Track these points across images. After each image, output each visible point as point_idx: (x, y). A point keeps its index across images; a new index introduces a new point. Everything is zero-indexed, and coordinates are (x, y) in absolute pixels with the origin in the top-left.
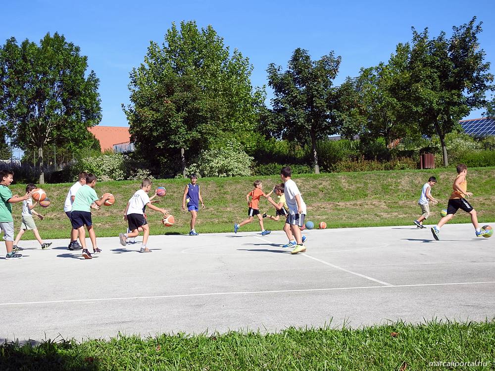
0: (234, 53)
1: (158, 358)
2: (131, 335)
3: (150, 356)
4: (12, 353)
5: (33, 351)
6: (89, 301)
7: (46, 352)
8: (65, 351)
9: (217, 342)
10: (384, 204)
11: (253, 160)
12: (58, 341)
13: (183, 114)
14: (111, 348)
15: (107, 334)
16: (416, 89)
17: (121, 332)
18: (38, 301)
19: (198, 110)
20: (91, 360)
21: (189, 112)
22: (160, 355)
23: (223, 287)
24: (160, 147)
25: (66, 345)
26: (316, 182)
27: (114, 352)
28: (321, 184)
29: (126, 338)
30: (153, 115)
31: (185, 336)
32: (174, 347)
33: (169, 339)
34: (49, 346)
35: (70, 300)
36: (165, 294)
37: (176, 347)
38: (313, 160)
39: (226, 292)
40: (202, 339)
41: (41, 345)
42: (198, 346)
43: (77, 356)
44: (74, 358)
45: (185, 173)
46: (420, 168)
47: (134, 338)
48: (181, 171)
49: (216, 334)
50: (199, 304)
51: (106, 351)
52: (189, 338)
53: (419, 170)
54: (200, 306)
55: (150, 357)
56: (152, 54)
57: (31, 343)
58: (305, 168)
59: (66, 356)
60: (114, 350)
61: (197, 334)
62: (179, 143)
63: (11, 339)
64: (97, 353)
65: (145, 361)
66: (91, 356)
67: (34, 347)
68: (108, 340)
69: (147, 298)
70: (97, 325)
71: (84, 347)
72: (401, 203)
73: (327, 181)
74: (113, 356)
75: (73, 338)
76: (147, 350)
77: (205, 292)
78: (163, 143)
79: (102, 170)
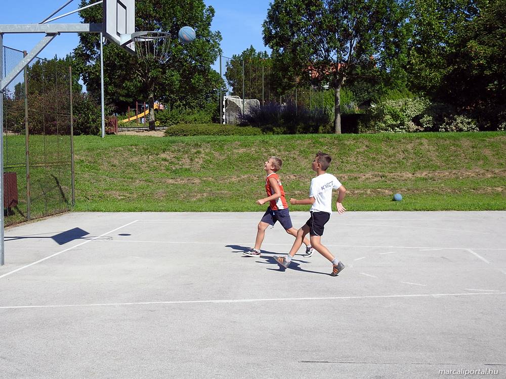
24: (491, 89)
78: (494, 84)
79: (406, 115)
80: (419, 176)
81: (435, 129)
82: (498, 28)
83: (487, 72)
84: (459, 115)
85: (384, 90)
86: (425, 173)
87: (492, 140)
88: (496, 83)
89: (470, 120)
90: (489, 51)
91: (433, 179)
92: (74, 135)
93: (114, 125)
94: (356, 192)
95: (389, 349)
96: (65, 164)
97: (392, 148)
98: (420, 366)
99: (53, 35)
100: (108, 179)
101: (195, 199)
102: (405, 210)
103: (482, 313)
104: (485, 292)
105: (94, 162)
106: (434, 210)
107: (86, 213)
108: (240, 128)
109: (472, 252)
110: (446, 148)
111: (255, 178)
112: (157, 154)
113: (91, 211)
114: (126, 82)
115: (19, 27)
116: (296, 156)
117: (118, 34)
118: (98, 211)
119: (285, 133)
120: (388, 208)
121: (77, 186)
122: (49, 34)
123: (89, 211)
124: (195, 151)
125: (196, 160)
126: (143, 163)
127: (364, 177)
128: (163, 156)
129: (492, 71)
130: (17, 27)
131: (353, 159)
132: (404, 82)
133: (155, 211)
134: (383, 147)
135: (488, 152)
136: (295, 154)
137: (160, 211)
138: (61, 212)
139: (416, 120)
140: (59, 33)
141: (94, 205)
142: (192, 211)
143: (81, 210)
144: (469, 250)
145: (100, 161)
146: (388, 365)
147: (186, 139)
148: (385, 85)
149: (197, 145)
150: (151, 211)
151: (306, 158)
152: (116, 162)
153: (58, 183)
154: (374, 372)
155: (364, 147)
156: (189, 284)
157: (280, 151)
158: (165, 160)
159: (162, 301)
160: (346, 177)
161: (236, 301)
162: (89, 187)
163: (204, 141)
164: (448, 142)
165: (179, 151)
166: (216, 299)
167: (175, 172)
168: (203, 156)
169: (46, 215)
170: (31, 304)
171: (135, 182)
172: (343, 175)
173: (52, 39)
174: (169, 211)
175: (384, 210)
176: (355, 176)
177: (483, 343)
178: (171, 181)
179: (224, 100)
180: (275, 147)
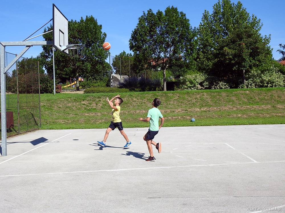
13: (250, 51)
24: (235, 69)
45: (245, 84)
79: (196, 82)
80: (203, 110)
81: (210, 88)
82: (237, 41)
83: (233, 62)
84: (220, 81)
85: (186, 70)
86: (205, 109)
87: (236, 93)
88: (237, 66)
89: (226, 84)
90: (234, 52)
91: (209, 111)
92: (41, 93)
93: (60, 89)
94: (174, 118)
95: (189, 191)
96: (36, 107)
97: (190, 97)
98: (203, 198)
99: (29, 46)
100: (57, 114)
101: (98, 123)
102: (197, 126)
103: (232, 173)
104: (233, 163)
105: (51, 106)
106: (210, 126)
107: (46, 130)
108: (119, 89)
109: (227, 144)
110: (215, 97)
111: (127, 112)
112: (80, 102)
113: (49, 129)
114: (65, 68)
115: (13, 43)
116: (145, 102)
117: (60, 46)
118: (52, 129)
119: (140, 91)
120: (188, 125)
121: (42, 118)
122: (27, 46)
123: (48, 129)
124: (98, 100)
125: (99, 104)
126: (73, 106)
127: (177, 111)
128: (83, 102)
129: (235, 61)
130: (12, 43)
131: (172, 103)
132: (195, 66)
133: (80, 129)
134: (186, 97)
135: (234, 98)
136: (145, 100)
137: (82, 129)
138: (35, 130)
139: (201, 84)
140: (32, 46)
141: (50, 127)
142: (97, 128)
143: (44, 129)
144: (226, 144)
145: (53, 105)
146: (189, 198)
147: (94, 94)
148: (186, 68)
149: (99, 97)
150: (78, 129)
151: (150, 102)
152: (61, 106)
153: (33, 116)
154: (182, 202)
155: (177, 97)
156: (95, 163)
157: (138, 99)
158: (84, 104)
159: (82, 171)
160: (169, 111)
161: (117, 170)
162: (48, 118)
163: (102, 95)
164: (216, 94)
165: (91, 100)
166: (108, 170)
167: (89, 110)
168: (102, 102)
169: (27, 131)
170: (20, 174)
171: (70, 115)
172: (168, 110)
173: (29, 48)
174: (86, 128)
175: (187, 126)
176: (173, 110)
177: (232, 187)
178: (87, 114)
179: (112, 76)
180: (136, 98)
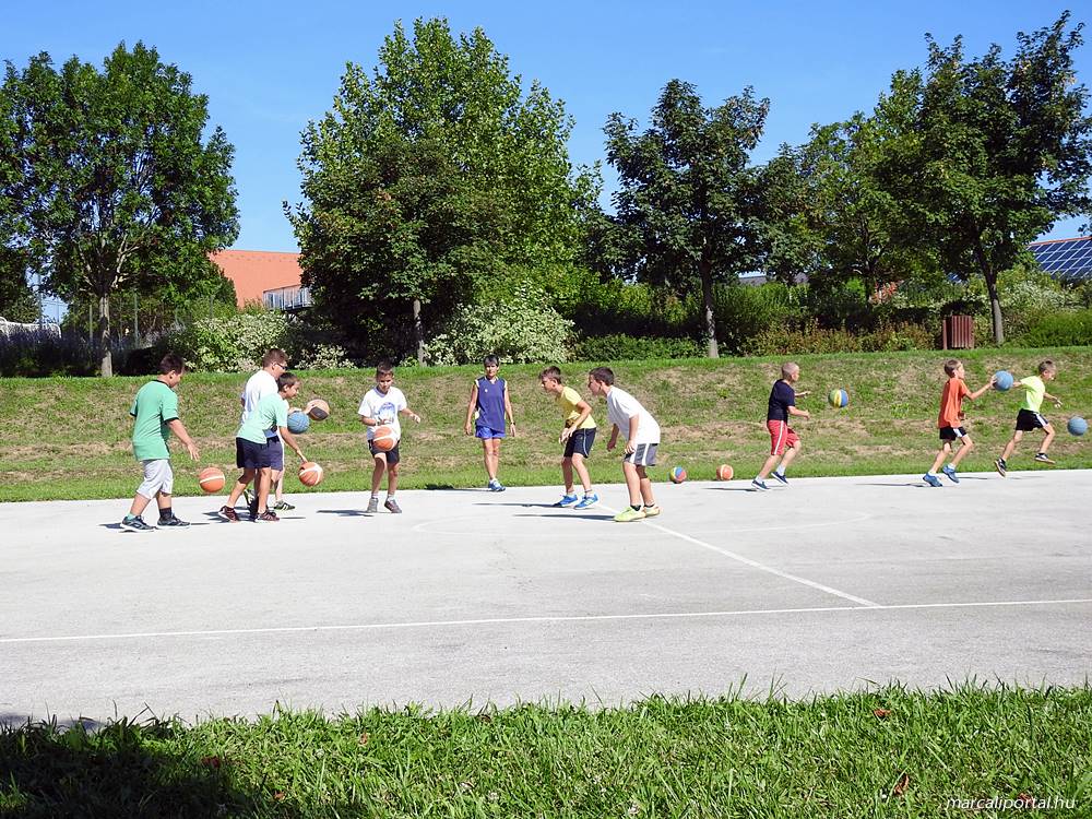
0: (533, 89)
1: (362, 760)
2: (304, 711)
3: (345, 755)
4: (44, 747)
5: (89, 741)
6: (211, 635)
7: (117, 744)
8: (159, 744)
9: (492, 726)
10: (861, 426)
11: (571, 328)
12: (143, 721)
13: (418, 224)
14: (260, 737)
15: (251, 708)
16: (936, 173)
17: (282, 703)
18: (100, 633)
19: (450, 215)
20: (215, 763)
21: (432, 220)
22: (366, 754)
23: (505, 606)
24: (367, 297)
25: (160, 730)
26: (711, 377)
27: (266, 746)
28: (722, 381)
29: (292, 716)
30: (352, 226)
31: (423, 711)
32: (398, 736)
33: (388, 719)
34: (123, 733)
35: (169, 630)
36: (378, 620)
37: (403, 737)
38: (706, 330)
39: (514, 616)
40: (460, 720)
41: (106, 731)
42: (449, 735)
43: (184, 754)
44: (179, 758)
45: (421, 354)
46: (942, 348)
47: (309, 717)
48: (413, 350)
49: (490, 708)
50: (452, 643)
51: (247, 744)
52: (429, 716)
53: (939, 352)
54: (454, 647)
55: (344, 759)
56: (350, 91)
57: (84, 724)
58: (686, 345)
59: (160, 756)
60: (266, 742)
61: (449, 709)
62: (408, 289)
63: (41, 716)
64: (229, 748)
65: (334, 766)
66: (214, 754)
67: (89, 733)
68: (252, 719)
69: (339, 630)
70: (229, 687)
71: (199, 736)
72: (898, 424)
73: (735, 374)
74: (263, 755)
75: (175, 716)
76: (339, 742)
77: (465, 617)
78: (373, 289)
79: (238, 346)
83: (356, 268)
88: (374, 285)
90: (359, 227)
